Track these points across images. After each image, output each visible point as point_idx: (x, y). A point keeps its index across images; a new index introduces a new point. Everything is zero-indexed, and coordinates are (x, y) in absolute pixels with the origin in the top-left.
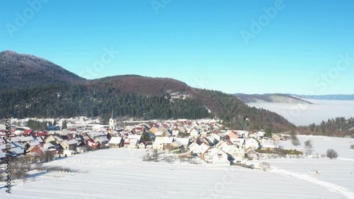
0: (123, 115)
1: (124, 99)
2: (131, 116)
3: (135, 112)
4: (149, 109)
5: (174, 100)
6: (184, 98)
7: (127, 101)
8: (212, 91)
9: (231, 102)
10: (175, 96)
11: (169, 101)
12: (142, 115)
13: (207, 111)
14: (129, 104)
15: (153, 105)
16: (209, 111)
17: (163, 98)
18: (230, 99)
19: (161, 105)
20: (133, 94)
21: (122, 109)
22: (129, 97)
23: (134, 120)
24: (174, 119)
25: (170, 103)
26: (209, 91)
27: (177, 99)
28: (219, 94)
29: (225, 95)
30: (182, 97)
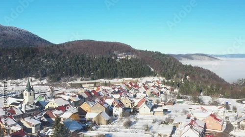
0: (71, 75)
1: (73, 60)
2: (79, 76)
3: (83, 72)
4: (97, 69)
5: (120, 60)
6: (129, 58)
7: (76, 61)
8: (153, 52)
9: (170, 61)
10: (121, 56)
11: (115, 61)
12: (90, 75)
13: (150, 70)
14: (78, 65)
15: (101, 65)
16: (152, 70)
17: (111, 58)
18: (169, 58)
19: (108, 65)
20: (83, 55)
21: (70, 70)
22: (78, 57)
23: (82, 80)
24: (120, 78)
25: (116, 63)
26: (150, 52)
27: (123, 59)
28: (159, 54)
29: (164, 55)
30: (128, 57)
